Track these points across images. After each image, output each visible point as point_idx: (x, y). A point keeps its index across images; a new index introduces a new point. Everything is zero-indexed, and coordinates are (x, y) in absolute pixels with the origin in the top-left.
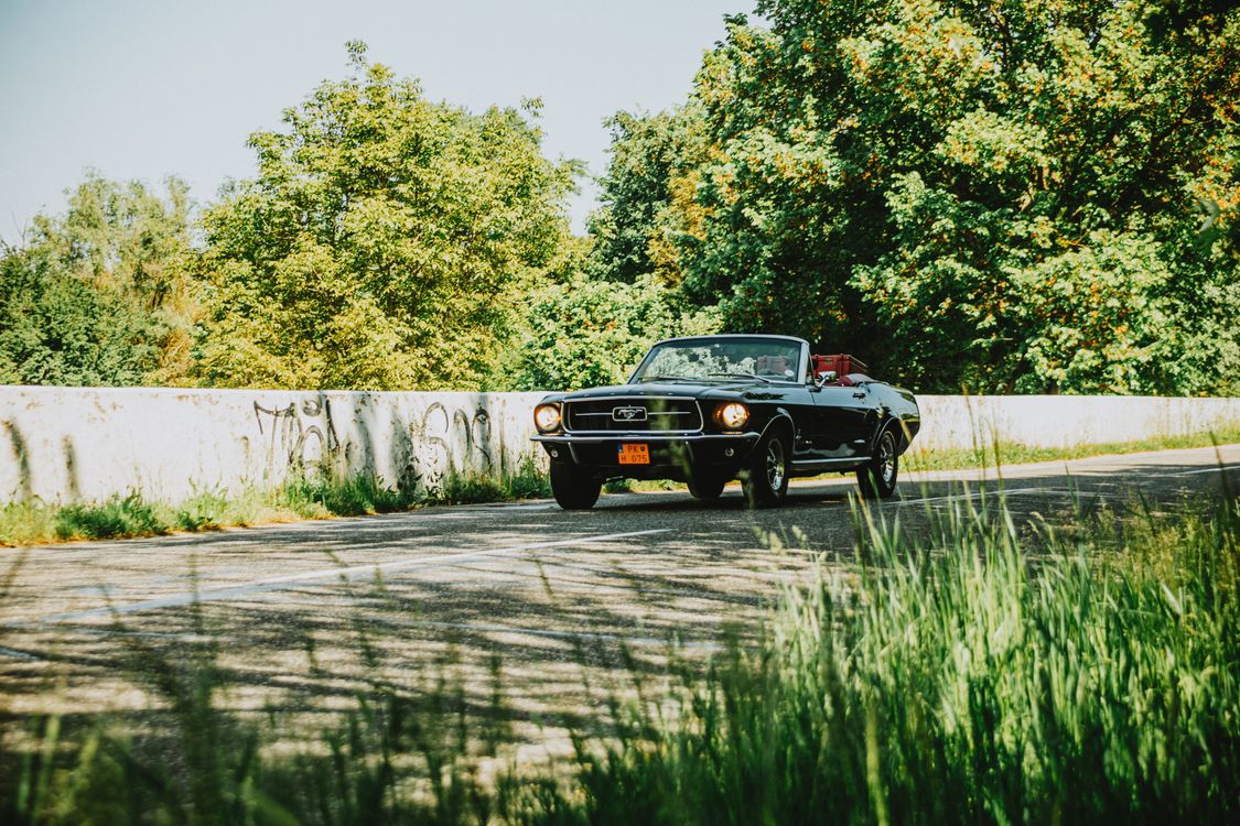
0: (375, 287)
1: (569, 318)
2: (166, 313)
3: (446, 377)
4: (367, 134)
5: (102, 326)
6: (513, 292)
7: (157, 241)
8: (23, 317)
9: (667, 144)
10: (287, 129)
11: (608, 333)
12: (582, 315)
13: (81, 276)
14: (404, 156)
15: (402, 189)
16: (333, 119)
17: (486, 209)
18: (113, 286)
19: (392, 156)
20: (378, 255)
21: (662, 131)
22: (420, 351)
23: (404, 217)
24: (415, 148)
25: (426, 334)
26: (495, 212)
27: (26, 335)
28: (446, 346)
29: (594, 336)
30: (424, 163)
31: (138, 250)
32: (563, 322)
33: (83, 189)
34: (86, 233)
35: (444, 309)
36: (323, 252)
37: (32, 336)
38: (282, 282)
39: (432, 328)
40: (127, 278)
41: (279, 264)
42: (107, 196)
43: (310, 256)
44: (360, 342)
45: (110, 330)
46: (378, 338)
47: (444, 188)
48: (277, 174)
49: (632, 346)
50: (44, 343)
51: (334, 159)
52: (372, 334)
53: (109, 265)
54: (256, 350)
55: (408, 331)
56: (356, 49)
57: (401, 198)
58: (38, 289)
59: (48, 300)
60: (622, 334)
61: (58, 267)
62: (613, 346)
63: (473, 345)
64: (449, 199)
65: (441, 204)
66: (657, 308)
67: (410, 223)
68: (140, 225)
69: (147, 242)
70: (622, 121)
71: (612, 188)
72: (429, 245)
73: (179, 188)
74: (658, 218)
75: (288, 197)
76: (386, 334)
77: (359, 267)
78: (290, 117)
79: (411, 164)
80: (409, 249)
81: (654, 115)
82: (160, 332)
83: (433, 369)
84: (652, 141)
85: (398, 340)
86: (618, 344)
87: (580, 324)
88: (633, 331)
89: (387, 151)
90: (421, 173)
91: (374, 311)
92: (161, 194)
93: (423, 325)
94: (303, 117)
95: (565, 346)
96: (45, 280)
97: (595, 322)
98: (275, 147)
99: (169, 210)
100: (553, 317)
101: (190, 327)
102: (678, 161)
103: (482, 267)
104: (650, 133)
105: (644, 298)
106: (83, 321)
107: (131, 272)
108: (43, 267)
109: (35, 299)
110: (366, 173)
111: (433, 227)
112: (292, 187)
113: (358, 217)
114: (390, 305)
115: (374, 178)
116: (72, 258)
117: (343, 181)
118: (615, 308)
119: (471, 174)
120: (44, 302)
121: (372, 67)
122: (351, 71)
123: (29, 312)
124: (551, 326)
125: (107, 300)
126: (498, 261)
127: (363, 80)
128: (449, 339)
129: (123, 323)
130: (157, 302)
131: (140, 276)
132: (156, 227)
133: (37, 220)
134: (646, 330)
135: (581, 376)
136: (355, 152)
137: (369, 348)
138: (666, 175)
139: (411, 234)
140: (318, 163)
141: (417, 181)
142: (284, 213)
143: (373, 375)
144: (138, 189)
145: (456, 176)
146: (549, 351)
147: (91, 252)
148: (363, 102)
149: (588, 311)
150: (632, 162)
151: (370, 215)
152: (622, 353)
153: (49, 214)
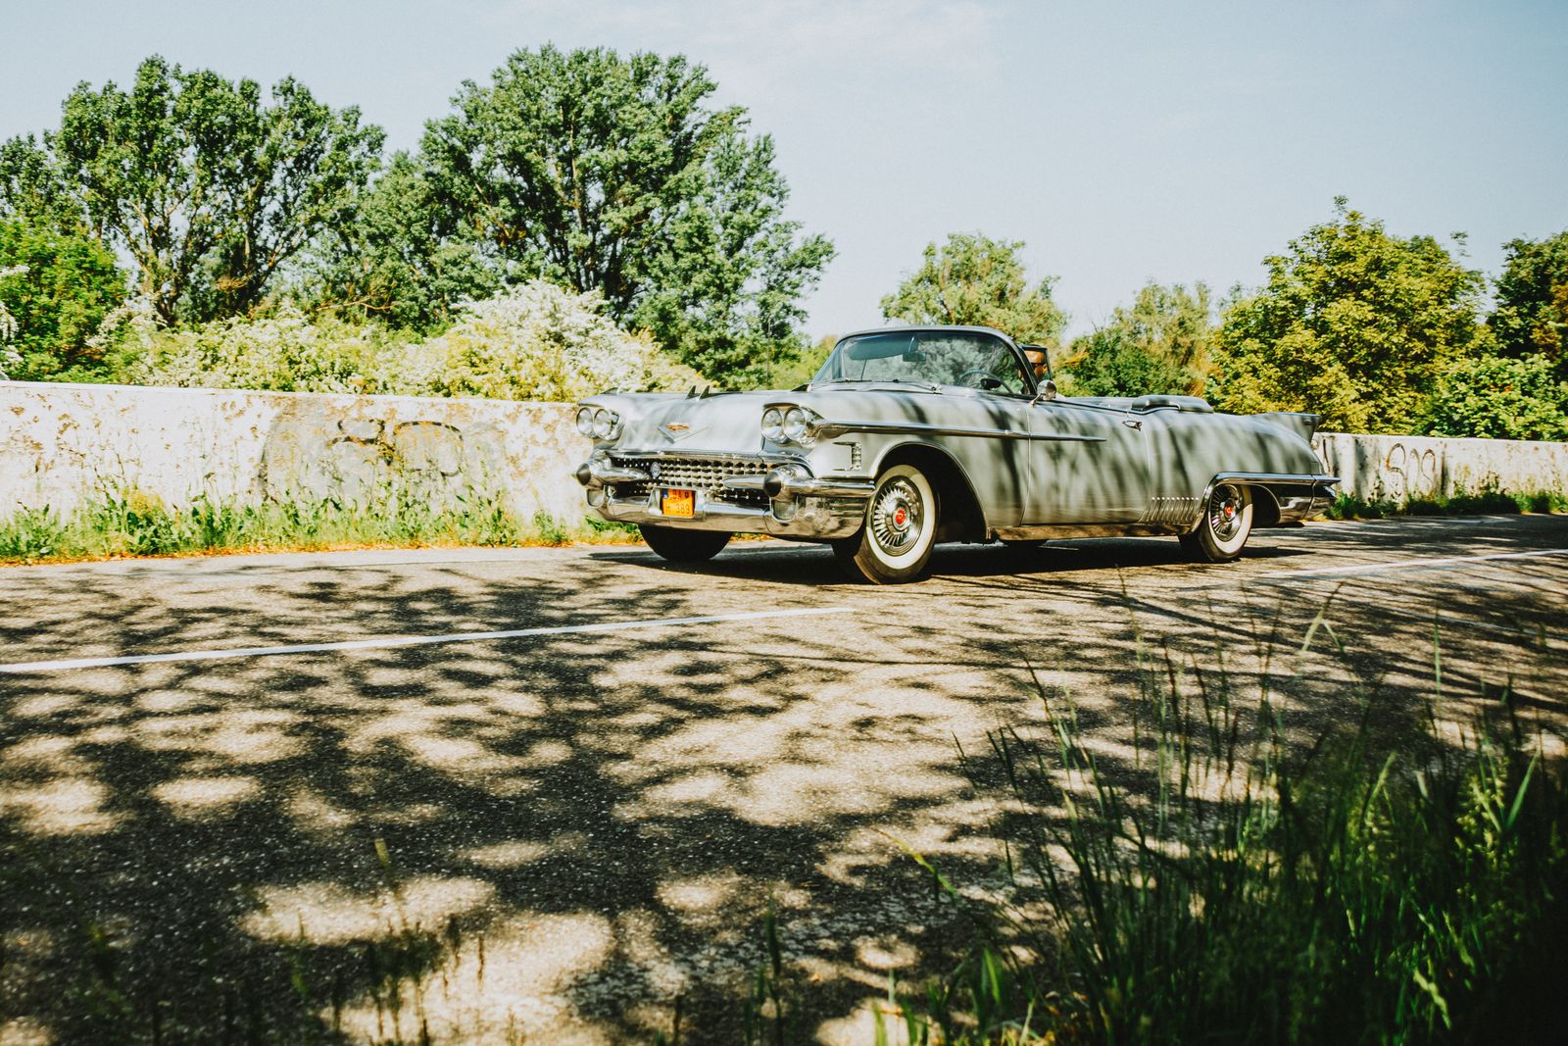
0: (1341, 358)
1: (1477, 382)
2: (1190, 369)
3: (1388, 421)
4: (1346, 257)
5: (1150, 377)
6: (1439, 363)
7: (1188, 324)
8: (1103, 370)
9: (1550, 262)
10: (1290, 254)
11: (1506, 394)
12: (1486, 380)
13: (1140, 345)
14: (1368, 270)
15: (1365, 293)
16: (1320, 246)
17: (1425, 305)
18: (1159, 352)
19: (1360, 271)
20: (1346, 338)
21: (1547, 252)
22: (1371, 403)
23: (1366, 312)
24: (1377, 265)
25: (1376, 391)
26: (1430, 309)
27: (1104, 381)
28: (1389, 400)
29: (1495, 395)
30: (1381, 276)
31: (1175, 329)
32: (1472, 385)
33: (1144, 291)
34: (1144, 318)
35: (1389, 374)
36: (1309, 334)
37: (1108, 382)
38: (1279, 353)
39: (1381, 387)
40: (1167, 346)
41: (1278, 342)
42: (1159, 295)
43: (1299, 337)
44: (1330, 396)
45: (1155, 380)
46: (1343, 393)
47: (1396, 292)
48: (1280, 283)
49: (1523, 404)
50: (1115, 387)
51: (1319, 273)
52: (1339, 390)
53: (1157, 338)
54: (1260, 398)
55: (1364, 389)
56: (1340, 201)
57: (1364, 299)
58: (1114, 352)
59: (1120, 360)
60: (1516, 395)
61: (1126, 339)
62: (1509, 402)
63: (1409, 400)
64: (1400, 301)
65: (1393, 303)
66: (1543, 377)
67: (1370, 316)
68: (1177, 313)
69: (1181, 324)
70: (1517, 245)
71: (1503, 291)
72: (1383, 331)
73: (1203, 290)
74: (1540, 314)
75: (1287, 298)
76: (1348, 390)
77: (1331, 346)
78: (1293, 246)
79: (1373, 276)
80: (1369, 334)
81: (1542, 241)
82: (1185, 381)
83: (1379, 415)
84: (1539, 260)
85: (1356, 395)
86: (1513, 402)
87: (1485, 386)
88: (1524, 393)
89: (1358, 267)
90: (1380, 283)
91: (1341, 375)
92: (1191, 292)
93: (1375, 385)
94: (1301, 245)
95: (1472, 401)
96: (1118, 347)
97: (1495, 385)
98: (1281, 265)
99: (1196, 303)
100: (1465, 381)
101: (1204, 378)
102: (1557, 274)
103: (1419, 347)
104: (1538, 254)
105: (1534, 370)
106: (1139, 374)
107: (1170, 342)
108: (1118, 339)
109: (1112, 359)
110: (1339, 282)
111: (1387, 319)
112: (1291, 291)
113: (1334, 311)
114: (1352, 371)
115: (1347, 287)
116: (1134, 334)
117: (1323, 287)
118: (1512, 375)
119: (1416, 283)
120: (1117, 361)
121: (1350, 211)
122: (1335, 216)
123: (1108, 367)
124: (1462, 387)
125: (1154, 361)
126: (1431, 342)
127: (1344, 222)
128: (1391, 395)
129: (1163, 375)
130: (1185, 362)
131: (1176, 345)
132: (1188, 315)
133: (1116, 310)
134: (1535, 392)
135: (1483, 423)
136: (1336, 268)
137: (1336, 400)
138: (1549, 283)
139: (1370, 323)
140: (1308, 276)
141: (1377, 288)
142: (1284, 308)
143: (1337, 418)
144: (1180, 290)
145: (1405, 285)
146: (1460, 404)
147: (1146, 330)
148: (1342, 234)
149: (1491, 377)
150: (1523, 273)
151: (1344, 310)
152: (1515, 408)
153: (1123, 307)
